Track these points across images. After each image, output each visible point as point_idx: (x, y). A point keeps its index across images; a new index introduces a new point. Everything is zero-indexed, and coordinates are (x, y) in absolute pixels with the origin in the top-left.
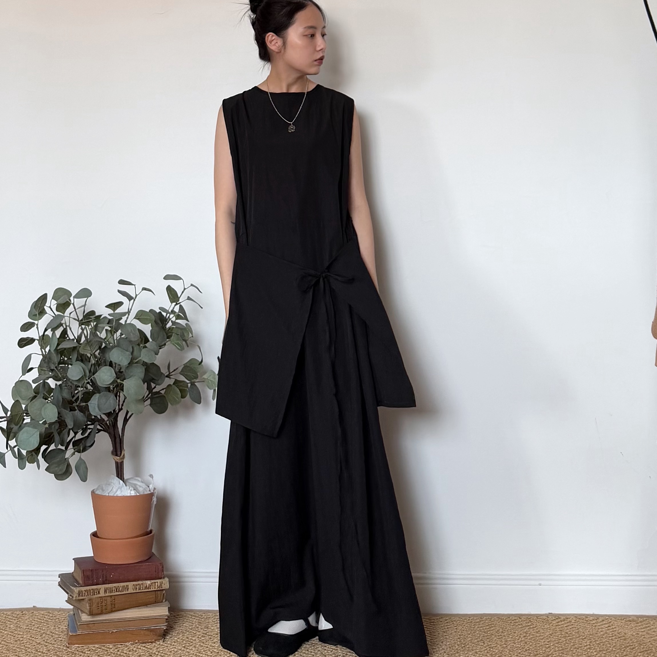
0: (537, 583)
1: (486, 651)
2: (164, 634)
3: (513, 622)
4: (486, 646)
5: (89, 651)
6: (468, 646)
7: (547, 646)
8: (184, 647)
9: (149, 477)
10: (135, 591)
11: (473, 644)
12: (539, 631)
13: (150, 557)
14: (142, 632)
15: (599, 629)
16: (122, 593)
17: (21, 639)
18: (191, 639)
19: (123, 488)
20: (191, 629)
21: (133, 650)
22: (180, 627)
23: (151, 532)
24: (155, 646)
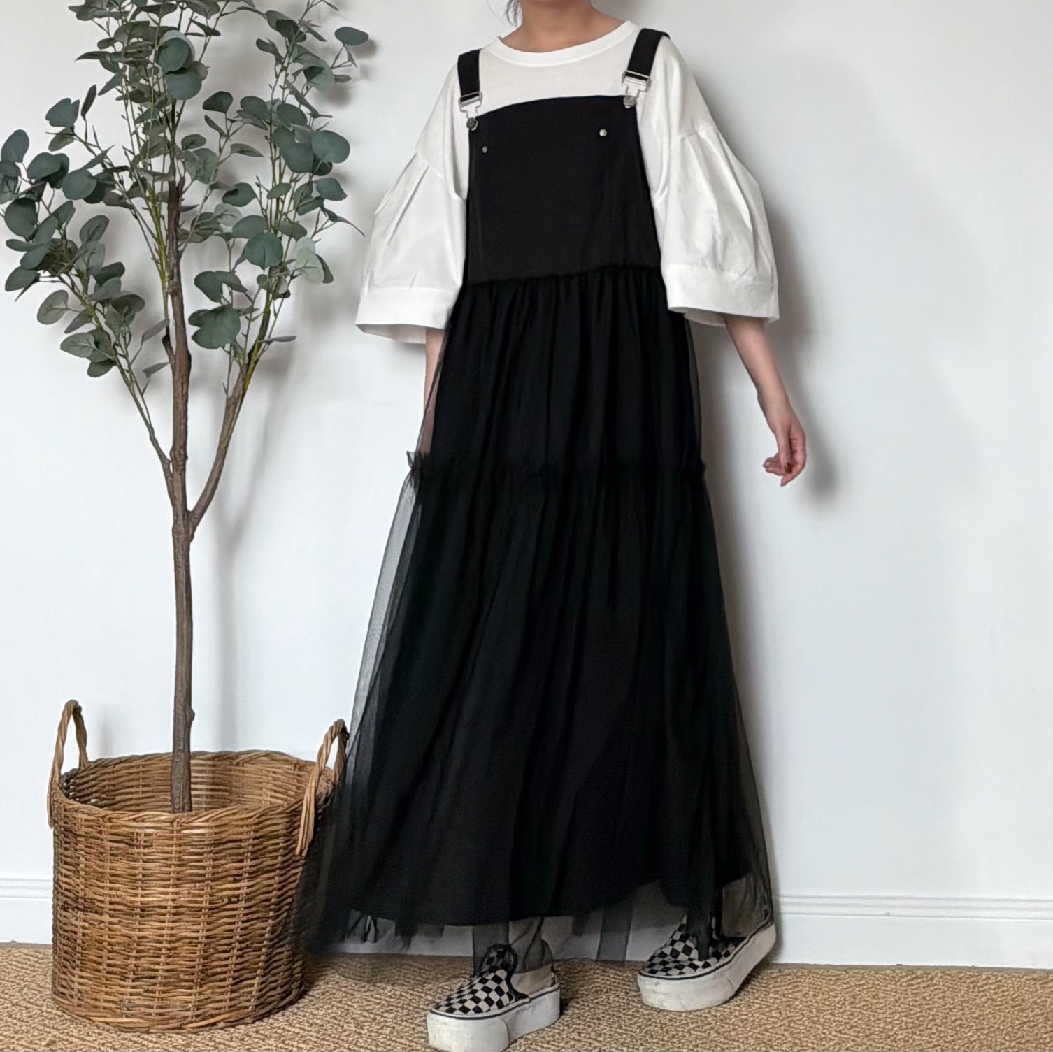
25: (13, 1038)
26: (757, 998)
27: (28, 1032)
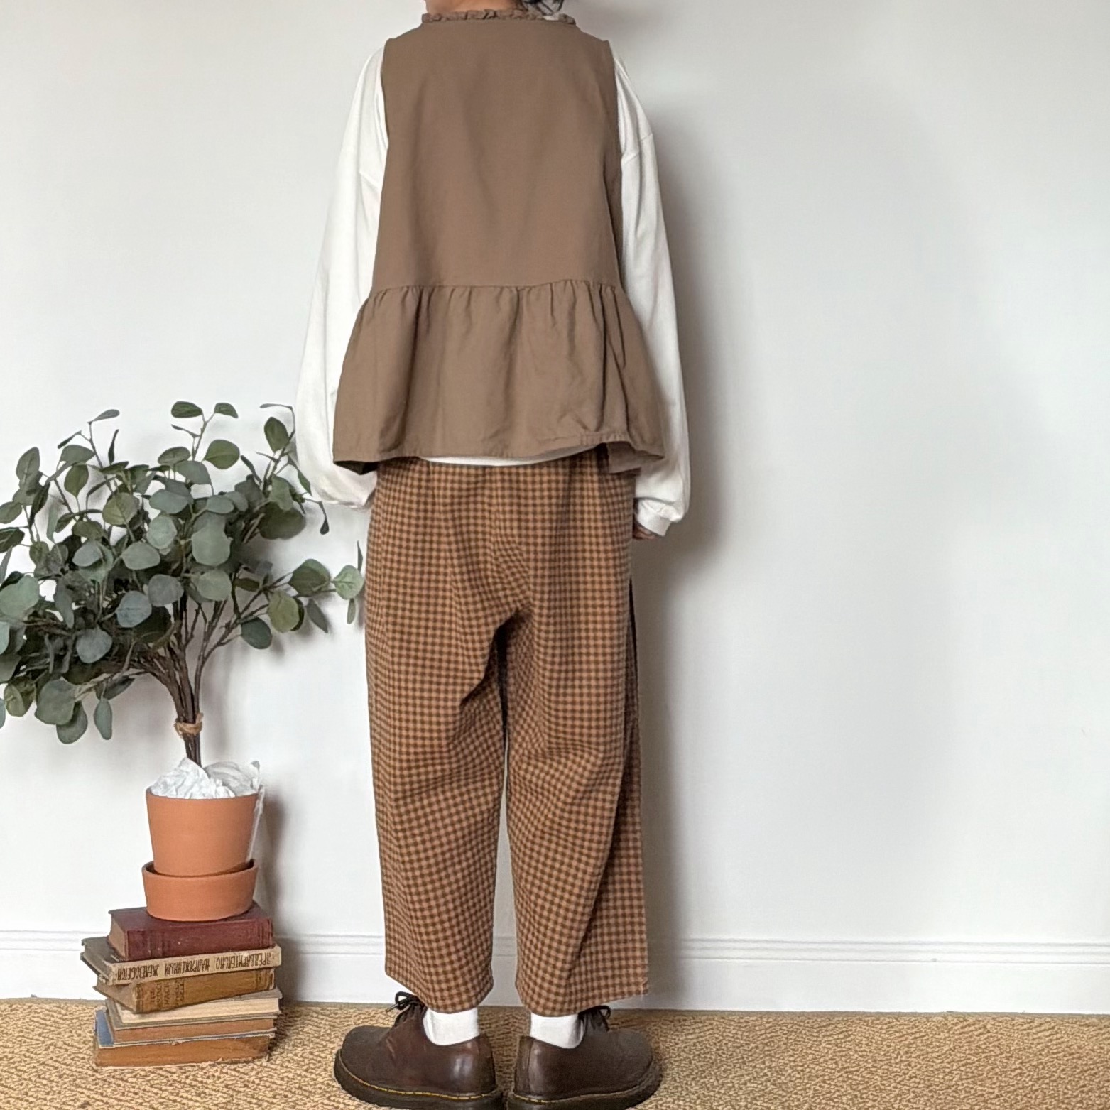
0: (931, 956)
1: (841, 1079)
2: (270, 1047)
3: (885, 1027)
4: (841, 1070)
5: (135, 1077)
6: (808, 1070)
7: (947, 1070)
8: (306, 1070)
9: (252, 766)
10: (220, 971)
11: (818, 1067)
12: (931, 1043)
13: (251, 908)
14: (229, 1044)
15: (1034, 1039)
16: (197, 973)
17: (10, 1056)
18: (318, 1056)
19: (203, 783)
20: (318, 1037)
21: (213, 1076)
22: (298, 1033)
23: (251, 864)
24: (253, 1069)
25: (45, 1099)
26: (810, 1048)
27: (59, 1093)
